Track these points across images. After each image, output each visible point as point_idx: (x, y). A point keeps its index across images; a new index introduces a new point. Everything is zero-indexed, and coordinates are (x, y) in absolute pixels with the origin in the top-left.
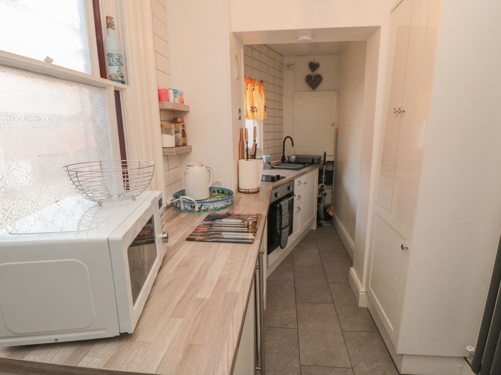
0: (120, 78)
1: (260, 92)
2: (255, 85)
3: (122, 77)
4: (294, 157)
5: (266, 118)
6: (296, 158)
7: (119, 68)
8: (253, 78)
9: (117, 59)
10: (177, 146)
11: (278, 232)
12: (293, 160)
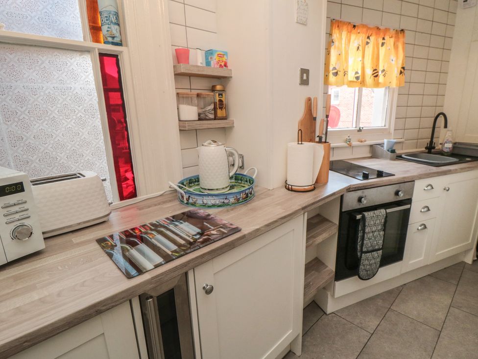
0: (110, 39)
1: (396, 47)
2: (387, 38)
3: (113, 38)
4: (449, 145)
5: (403, 84)
6: (454, 147)
7: (108, 28)
8: (381, 27)
9: (106, 17)
10: (200, 119)
11: (359, 254)
12: (446, 150)
